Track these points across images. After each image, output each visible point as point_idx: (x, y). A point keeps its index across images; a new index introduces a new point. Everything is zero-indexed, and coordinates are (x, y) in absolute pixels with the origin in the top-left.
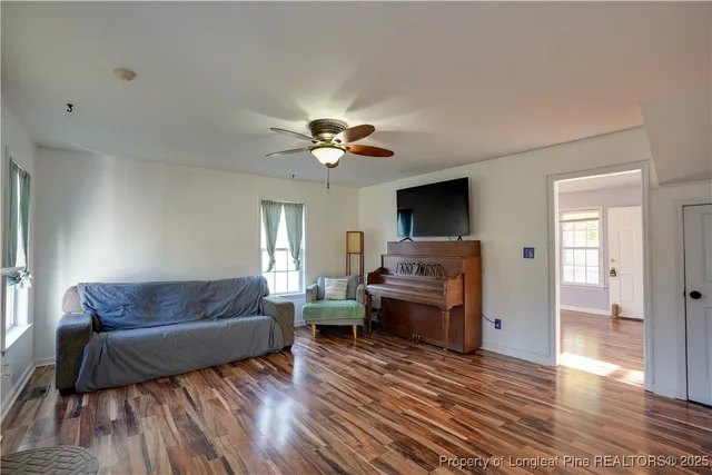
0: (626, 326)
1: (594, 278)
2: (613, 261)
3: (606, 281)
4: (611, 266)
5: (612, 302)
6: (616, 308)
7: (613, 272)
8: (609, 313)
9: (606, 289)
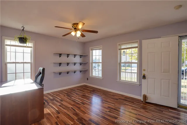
0: (148, 106)
1: (134, 79)
2: (144, 70)
3: (140, 81)
4: (143, 73)
5: (143, 94)
6: (145, 97)
7: (144, 77)
8: (141, 98)
9: (141, 85)
